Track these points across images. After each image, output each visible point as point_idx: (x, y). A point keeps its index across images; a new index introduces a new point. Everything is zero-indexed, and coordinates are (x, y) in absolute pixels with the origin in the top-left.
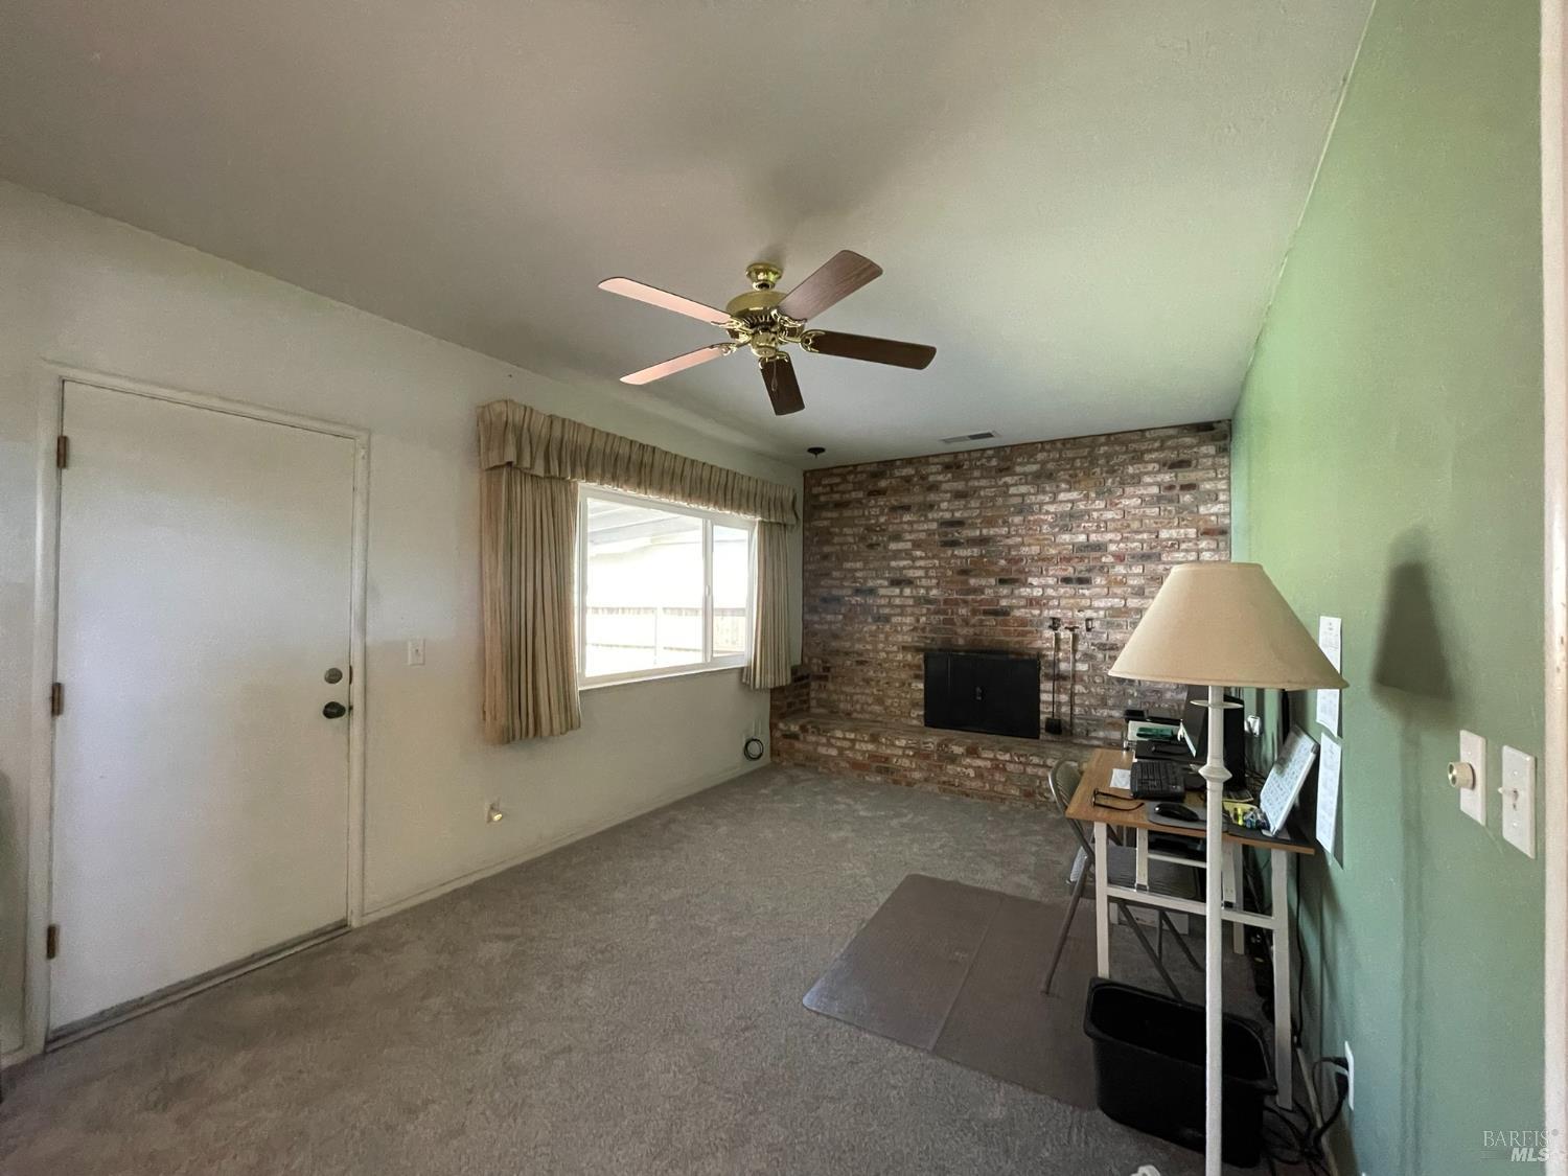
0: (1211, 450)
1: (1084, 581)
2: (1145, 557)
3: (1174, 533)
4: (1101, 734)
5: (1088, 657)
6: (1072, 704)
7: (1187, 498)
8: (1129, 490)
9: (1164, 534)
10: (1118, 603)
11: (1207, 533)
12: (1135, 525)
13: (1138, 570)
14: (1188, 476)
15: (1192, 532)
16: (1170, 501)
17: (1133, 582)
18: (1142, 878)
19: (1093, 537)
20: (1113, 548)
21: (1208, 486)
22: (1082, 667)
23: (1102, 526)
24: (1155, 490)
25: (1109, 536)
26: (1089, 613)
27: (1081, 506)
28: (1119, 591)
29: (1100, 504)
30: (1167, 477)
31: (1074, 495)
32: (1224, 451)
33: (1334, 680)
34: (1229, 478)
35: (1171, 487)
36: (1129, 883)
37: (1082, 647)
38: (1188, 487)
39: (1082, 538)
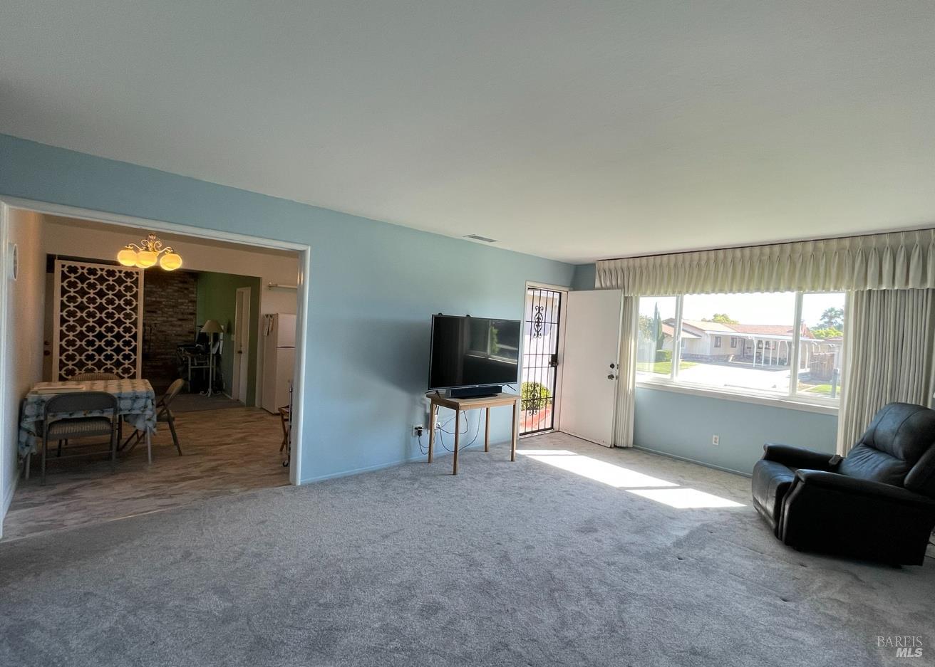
0: (192, 280)
1: (155, 312)
2: (173, 307)
3: (182, 301)
4: (159, 357)
5: (155, 335)
6: (149, 349)
7: (186, 292)
8: (169, 287)
9: (180, 301)
10: (165, 319)
11: (191, 301)
12: (171, 297)
13: (171, 310)
14: (186, 286)
15: (187, 301)
16: (183, 292)
17: (170, 313)
18: (196, 364)
19: (158, 299)
20: (164, 303)
21: (191, 289)
22: (153, 338)
23: (161, 296)
24: (176, 288)
25: (163, 300)
26: (156, 322)
27: (154, 289)
28: (165, 315)
29: (160, 290)
30: (180, 285)
31: (152, 286)
32: (196, 281)
33: (223, 331)
34: (197, 288)
35: (181, 288)
36: (194, 365)
37: (153, 332)
38: (187, 289)
39: (154, 299)
